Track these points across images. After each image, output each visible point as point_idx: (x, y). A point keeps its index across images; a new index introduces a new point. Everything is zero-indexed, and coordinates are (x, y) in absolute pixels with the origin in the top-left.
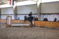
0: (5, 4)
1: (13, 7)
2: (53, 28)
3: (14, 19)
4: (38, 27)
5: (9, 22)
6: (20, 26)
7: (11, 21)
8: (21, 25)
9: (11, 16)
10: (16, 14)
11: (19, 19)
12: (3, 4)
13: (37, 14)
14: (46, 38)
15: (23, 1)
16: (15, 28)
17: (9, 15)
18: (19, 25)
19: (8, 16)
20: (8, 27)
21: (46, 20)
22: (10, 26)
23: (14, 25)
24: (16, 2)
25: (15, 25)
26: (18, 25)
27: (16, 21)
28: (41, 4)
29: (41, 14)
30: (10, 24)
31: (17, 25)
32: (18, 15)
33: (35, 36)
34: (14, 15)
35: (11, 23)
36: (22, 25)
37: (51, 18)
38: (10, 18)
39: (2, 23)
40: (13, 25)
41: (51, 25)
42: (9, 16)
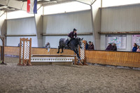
0: (16, 9)
1: (34, 17)
2: (131, 68)
3: (37, 46)
4: (93, 64)
5: (25, 52)
6: (51, 63)
7: (30, 50)
8: (53, 61)
9: (29, 38)
10: (42, 35)
11: (48, 46)
12: (10, 9)
13: (91, 34)
14: (114, 91)
15: (58, 3)
16: (40, 68)
17: (26, 38)
18: (48, 61)
19: (24, 38)
20: (23, 65)
21: (112, 48)
22: (28, 63)
23: (37, 61)
24: (43, 5)
25: (39, 61)
26: (46, 60)
27: (42, 52)
28: (100, 9)
29: (100, 34)
30: (28, 58)
31: (44, 61)
32: (47, 37)
33: (87, 87)
34: (36, 37)
35: (30, 55)
36: (57, 61)
37: (125, 44)
38: (27, 44)
39: (9, 55)
40: (35, 61)
41: (126, 59)
42: (24, 40)
